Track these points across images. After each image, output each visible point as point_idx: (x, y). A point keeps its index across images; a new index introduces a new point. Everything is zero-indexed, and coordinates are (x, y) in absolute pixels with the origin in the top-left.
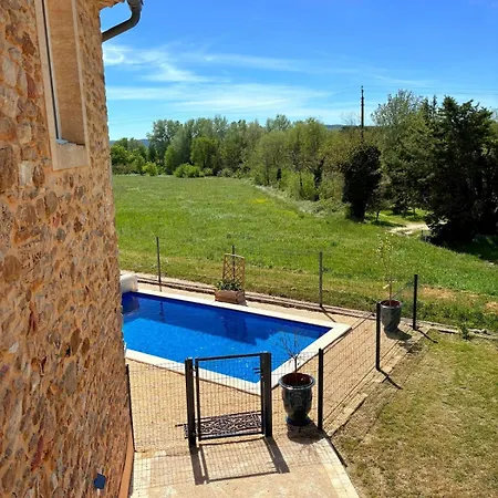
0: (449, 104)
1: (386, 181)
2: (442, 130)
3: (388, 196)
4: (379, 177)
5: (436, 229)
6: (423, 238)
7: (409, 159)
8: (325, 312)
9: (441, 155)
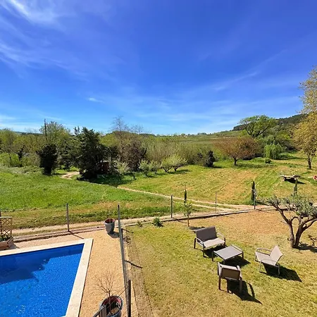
0: (85, 130)
1: (60, 157)
2: (83, 139)
3: (61, 164)
4: (57, 156)
5: (84, 174)
6: (78, 179)
7: (69, 149)
8: (73, 234)
9: (84, 148)
